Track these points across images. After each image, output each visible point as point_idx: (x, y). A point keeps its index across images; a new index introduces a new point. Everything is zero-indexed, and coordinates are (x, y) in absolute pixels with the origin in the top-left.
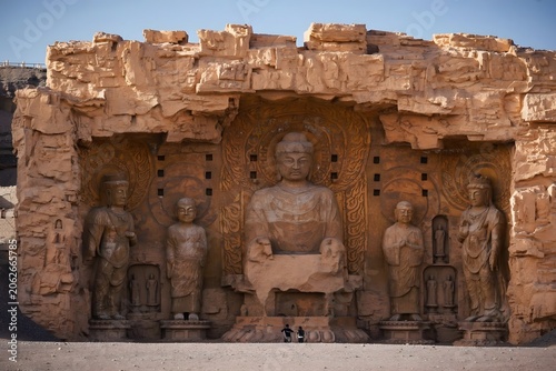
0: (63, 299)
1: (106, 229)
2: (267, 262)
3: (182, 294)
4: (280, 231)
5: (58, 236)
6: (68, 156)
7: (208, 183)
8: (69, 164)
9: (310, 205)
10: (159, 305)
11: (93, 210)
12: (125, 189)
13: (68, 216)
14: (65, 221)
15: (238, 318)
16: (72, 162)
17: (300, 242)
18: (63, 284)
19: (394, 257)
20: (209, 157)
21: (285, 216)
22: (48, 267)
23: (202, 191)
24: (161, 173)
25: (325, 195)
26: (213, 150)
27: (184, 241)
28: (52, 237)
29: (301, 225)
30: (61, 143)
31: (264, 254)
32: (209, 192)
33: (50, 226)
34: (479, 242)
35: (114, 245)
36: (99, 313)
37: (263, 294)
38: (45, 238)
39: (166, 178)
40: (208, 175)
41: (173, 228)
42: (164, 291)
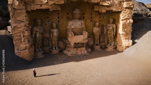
0: (27, 51)
1: (36, 31)
2: (73, 37)
3: (54, 44)
4: (75, 30)
5: (24, 35)
6: (25, 15)
7: (58, 20)
8: (25, 17)
9: (80, 24)
10: (49, 45)
11: (33, 27)
12: (40, 22)
13: (26, 30)
14: (25, 32)
15: (66, 48)
16: (26, 16)
17: (79, 32)
18: (26, 47)
19: (95, 34)
20: (58, 14)
21: (76, 27)
22: (22, 43)
23: (57, 21)
24: (48, 17)
25: (83, 22)
26: (59, 12)
27: (54, 33)
28: (22, 36)
29: (79, 29)
30: (22, 12)
31: (72, 36)
32: (59, 21)
33: (21, 33)
34: (112, 31)
35: (39, 35)
36: (36, 50)
37: (72, 44)
38: (20, 36)
39: (49, 18)
40: (58, 18)
41: (52, 30)
42: (50, 42)
